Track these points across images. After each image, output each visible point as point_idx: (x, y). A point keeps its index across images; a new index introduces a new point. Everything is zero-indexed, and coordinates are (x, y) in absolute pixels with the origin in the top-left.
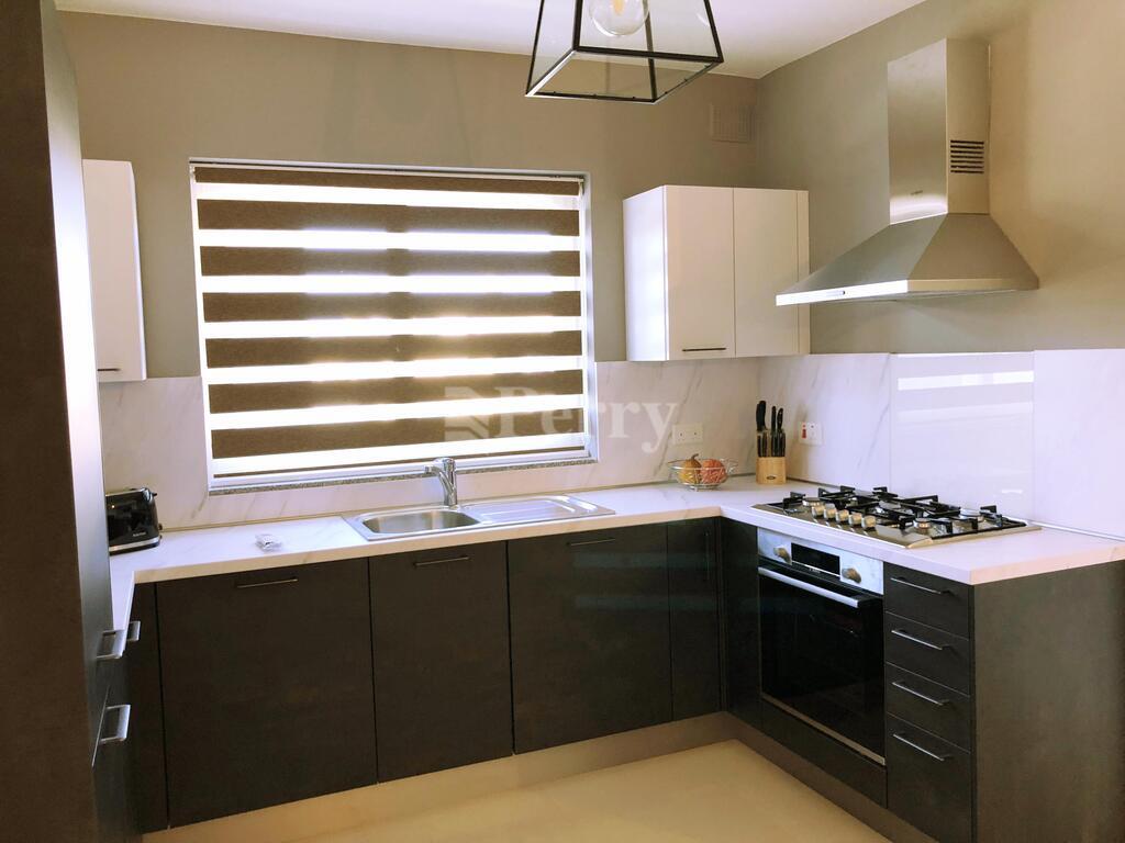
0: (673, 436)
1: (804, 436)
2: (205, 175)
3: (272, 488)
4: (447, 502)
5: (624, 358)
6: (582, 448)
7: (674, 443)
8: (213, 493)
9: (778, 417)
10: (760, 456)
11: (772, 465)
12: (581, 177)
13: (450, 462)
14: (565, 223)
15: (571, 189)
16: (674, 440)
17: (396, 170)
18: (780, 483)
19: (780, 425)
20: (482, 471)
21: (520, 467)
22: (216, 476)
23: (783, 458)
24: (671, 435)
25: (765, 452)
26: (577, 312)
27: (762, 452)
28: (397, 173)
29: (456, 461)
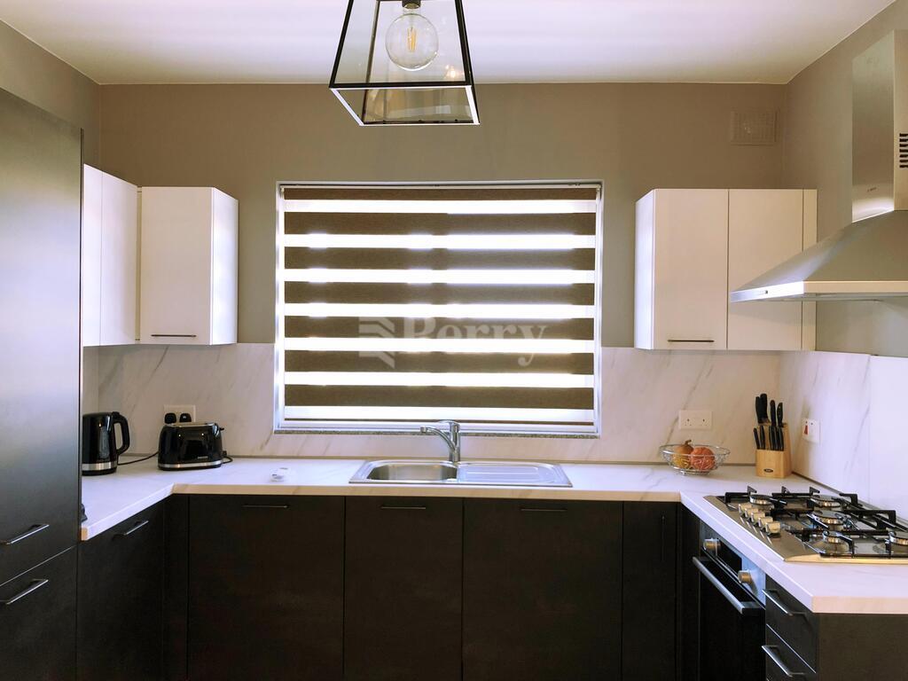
0: (680, 421)
1: (806, 432)
2: (290, 194)
3: (320, 433)
4: (451, 459)
5: (632, 344)
6: (591, 424)
7: (680, 427)
8: (276, 432)
9: (778, 412)
10: (758, 448)
11: (770, 457)
12: (600, 183)
13: (456, 424)
14: (583, 224)
15: (590, 195)
16: (680, 425)
17: (436, 185)
18: (777, 477)
19: (780, 419)
20: (490, 435)
21: (524, 436)
22: (286, 419)
23: (782, 453)
24: (677, 420)
25: (764, 443)
26: (590, 301)
27: (760, 443)
28: (437, 188)
29: (461, 424)
